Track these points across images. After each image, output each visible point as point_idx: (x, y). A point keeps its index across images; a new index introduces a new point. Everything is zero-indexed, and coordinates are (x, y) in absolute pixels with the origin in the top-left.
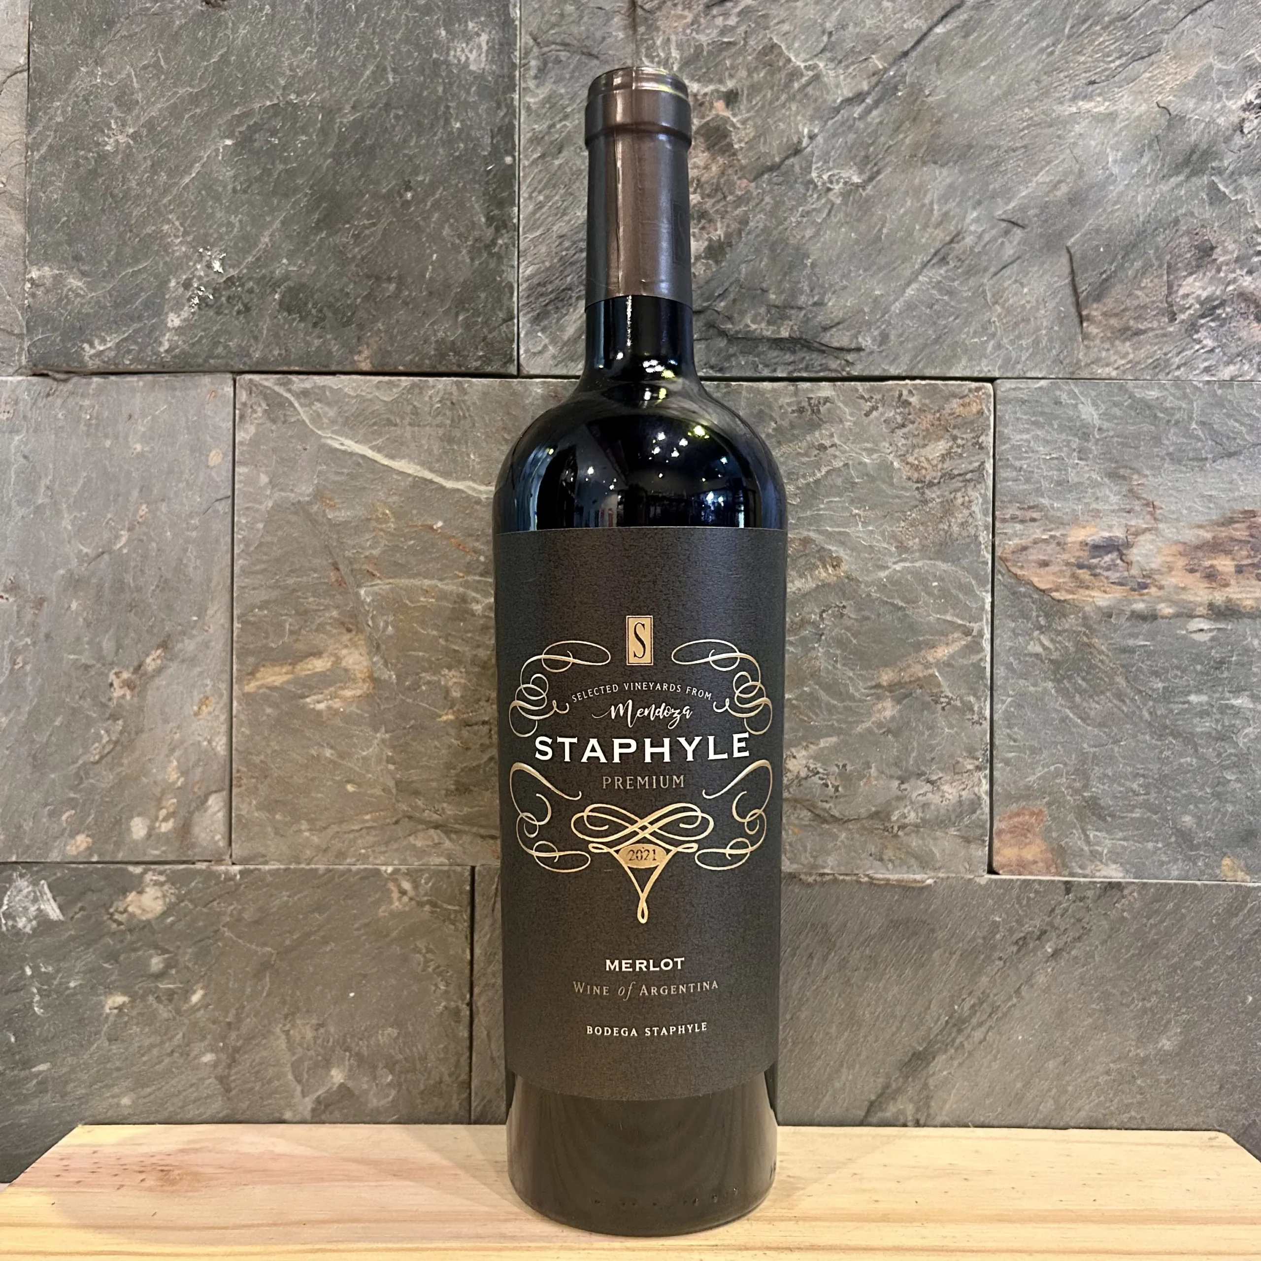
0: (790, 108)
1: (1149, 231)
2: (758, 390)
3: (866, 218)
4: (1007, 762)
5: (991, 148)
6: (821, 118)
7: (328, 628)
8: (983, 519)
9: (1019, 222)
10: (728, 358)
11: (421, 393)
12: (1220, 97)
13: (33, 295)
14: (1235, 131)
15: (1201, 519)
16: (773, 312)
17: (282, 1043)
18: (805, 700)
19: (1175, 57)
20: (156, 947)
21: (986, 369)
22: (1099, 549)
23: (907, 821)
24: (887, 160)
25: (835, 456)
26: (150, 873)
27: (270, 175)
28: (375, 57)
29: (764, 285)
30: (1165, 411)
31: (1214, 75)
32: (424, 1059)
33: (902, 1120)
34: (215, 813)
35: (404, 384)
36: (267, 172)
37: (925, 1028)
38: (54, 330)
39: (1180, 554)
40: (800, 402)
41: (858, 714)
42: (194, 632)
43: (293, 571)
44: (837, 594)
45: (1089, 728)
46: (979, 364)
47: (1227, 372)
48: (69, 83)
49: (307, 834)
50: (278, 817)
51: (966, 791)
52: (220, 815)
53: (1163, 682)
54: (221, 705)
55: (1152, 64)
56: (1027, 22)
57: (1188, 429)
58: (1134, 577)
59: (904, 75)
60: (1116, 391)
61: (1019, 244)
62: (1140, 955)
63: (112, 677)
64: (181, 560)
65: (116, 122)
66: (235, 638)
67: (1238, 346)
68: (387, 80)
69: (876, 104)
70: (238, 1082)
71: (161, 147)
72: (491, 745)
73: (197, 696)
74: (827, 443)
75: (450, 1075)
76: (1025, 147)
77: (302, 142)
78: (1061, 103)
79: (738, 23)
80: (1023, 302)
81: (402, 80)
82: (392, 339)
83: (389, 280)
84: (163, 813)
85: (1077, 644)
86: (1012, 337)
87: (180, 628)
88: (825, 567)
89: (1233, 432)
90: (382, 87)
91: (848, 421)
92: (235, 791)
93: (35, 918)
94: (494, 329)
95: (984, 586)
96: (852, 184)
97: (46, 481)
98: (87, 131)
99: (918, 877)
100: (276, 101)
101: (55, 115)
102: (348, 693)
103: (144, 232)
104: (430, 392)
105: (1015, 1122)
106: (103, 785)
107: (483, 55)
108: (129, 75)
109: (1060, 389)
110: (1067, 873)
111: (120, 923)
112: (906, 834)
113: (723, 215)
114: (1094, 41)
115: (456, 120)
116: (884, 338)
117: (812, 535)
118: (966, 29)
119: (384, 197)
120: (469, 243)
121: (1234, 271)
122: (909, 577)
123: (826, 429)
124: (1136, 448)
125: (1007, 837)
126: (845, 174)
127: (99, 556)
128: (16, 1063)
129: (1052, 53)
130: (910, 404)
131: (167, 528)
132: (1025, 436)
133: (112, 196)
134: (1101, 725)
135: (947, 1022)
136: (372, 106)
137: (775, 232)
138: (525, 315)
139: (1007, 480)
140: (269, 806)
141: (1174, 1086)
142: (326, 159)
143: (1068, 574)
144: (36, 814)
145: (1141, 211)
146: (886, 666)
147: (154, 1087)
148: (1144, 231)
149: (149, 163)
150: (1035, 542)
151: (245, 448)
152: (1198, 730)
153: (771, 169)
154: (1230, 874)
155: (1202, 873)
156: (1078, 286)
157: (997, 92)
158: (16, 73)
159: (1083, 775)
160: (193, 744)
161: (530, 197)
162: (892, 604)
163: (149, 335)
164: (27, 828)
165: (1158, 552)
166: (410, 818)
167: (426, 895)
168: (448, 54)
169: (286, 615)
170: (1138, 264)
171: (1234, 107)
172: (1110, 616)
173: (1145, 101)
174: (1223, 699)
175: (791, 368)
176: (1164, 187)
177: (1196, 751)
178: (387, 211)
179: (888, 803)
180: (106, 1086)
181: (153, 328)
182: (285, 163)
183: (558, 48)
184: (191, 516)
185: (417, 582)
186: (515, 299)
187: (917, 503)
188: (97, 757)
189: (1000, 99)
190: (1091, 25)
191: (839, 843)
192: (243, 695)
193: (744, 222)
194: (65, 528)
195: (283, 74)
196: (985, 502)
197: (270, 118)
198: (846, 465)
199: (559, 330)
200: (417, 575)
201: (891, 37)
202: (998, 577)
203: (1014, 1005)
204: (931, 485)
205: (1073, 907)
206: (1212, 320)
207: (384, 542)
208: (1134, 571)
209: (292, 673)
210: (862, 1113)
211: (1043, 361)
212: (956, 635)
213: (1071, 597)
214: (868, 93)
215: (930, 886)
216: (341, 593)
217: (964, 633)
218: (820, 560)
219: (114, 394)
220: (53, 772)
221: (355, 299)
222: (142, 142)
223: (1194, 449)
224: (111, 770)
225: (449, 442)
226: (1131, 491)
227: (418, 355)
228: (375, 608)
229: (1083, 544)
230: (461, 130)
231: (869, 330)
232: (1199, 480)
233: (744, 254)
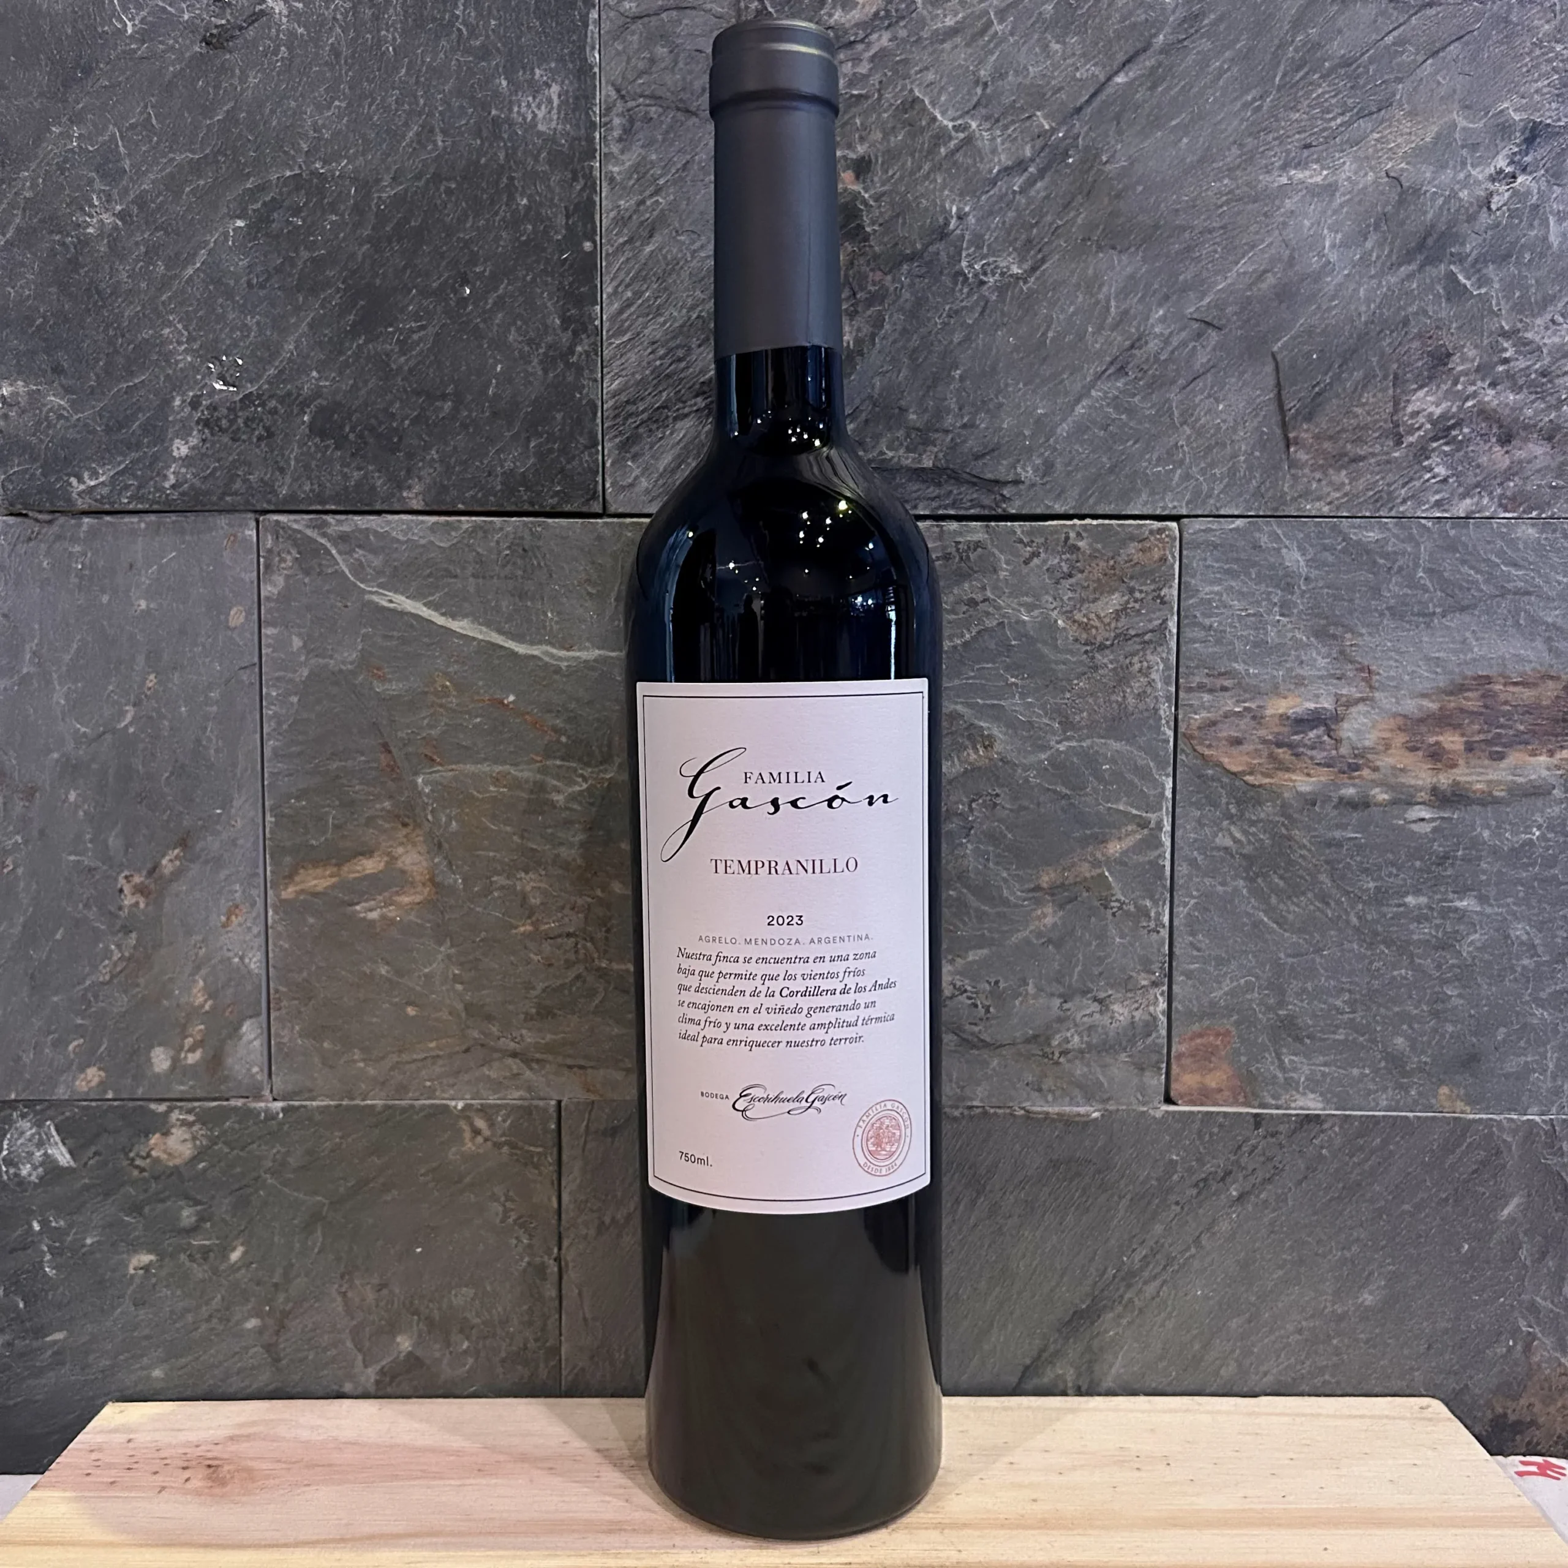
0: (935, 180)
1: (1373, 334)
3: (1027, 319)
4: (1189, 975)
5: (1183, 229)
6: (973, 194)
7: (380, 821)
8: (1162, 688)
9: (1215, 322)
11: (486, 537)
12: (1464, 164)
13: (6, 417)
14: (1481, 207)
15: (1426, 686)
16: (913, 435)
17: (338, 1305)
18: (951, 906)
19: (1409, 113)
20: (187, 1197)
21: (1171, 505)
22: (1303, 723)
23: (1070, 1046)
24: (1055, 244)
25: (988, 614)
26: (177, 1112)
27: (293, 265)
28: (420, 115)
29: (903, 403)
30: (1386, 556)
31: (1457, 136)
32: (505, 1322)
33: (1061, 1387)
34: (251, 1042)
35: (465, 526)
36: (289, 262)
37: (1089, 1282)
38: (34, 460)
39: (1400, 729)
40: (944, 548)
41: (1012, 921)
42: (218, 827)
43: (333, 754)
44: (988, 779)
45: (1287, 935)
46: (1163, 499)
47: (1462, 508)
48: (39, 146)
49: (361, 1065)
50: (326, 1045)
51: (1140, 1011)
52: (257, 1043)
53: (1375, 880)
54: (254, 914)
55: (1381, 123)
56: (1229, 69)
57: (1411, 577)
58: (1343, 757)
59: (1076, 137)
60: (1327, 531)
61: (1214, 349)
62: (1340, 1198)
63: (122, 881)
64: (198, 741)
65: (99, 198)
66: (268, 835)
67: (1476, 475)
68: (435, 143)
69: (1042, 173)
70: (288, 1350)
71: (157, 229)
72: (578, 961)
73: (224, 904)
74: (979, 597)
75: (536, 1340)
76: (1222, 228)
77: (332, 223)
78: (1268, 172)
79: (871, 69)
80: (1218, 421)
81: (454, 142)
82: (449, 470)
83: (444, 397)
84: (189, 1041)
85: (1272, 838)
86: (1202, 465)
87: (200, 823)
88: (974, 747)
89: (1468, 582)
90: (430, 152)
91: (1002, 569)
92: (274, 1015)
93: (42, 1164)
94: (574, 458)
95: (1164, 769)
96: (1011, 276)
97: (31, 646)
98: (64, 209)
99: (1082, 1110)
100: (297, 171)
101: (23, 189)
102: (405, 899)
103: (140, 337)
105: (1192, 1387)
106: (116, 1010)
107: (555, 111)
108: (113, 135)
109: (1260, 530)
110: (1256, 1103)
111: (142, 1170)
112: (1069, 1061)
113: (852, 315)
114: (1312, 91)
115: (522, 196)
116: (1048, 467)
117: (959, 708)
118: (1154, 78)
119: (435, 294)
120: (541, 351)
121: (1473, 384)
122: (1075, 759)
123: (977, 580)
124: (1351, 601)
125: (1187, 1062)
126: (1002, 263)
127: (100, 736)
128: (26, 1331)
129: (1260, 108)
130: (1078, 549)
131: (181, 702)
132: (1216, 588)
133: (99, 292)
134: (1300, 931)
135: (1114, 1276)
136: (417, 177)
137: (915, 337)
138: (610, 440)
139: (1195, 641)
140: (315, 1033)
141: (1375, 1347)
142: (361, 245)
143: (1265, 753)
144: (37, 1043)
145: (1363, 308)
146: (1047, 865)
147: (190, 1358)
148: (1367, 334)
149: (143, 249)
150: (1226, 716)
151: (273, 605)
152: (1415, 937)
153: (911, 258)
154: (1447, 1104)
155: (1416, 1102)
156: (1285, 401)
157: (1191, 159)
159: (1279, 989)
160: (221, 962)
161: (615, 292)
162: (1055, 791)
163: (151, 467)
164: (27, 1061)
165: (1373, 727)
166: (482, 1045)
167: (502, 1136)
168: (510, 110)
169: (329, 806)
170: (1358, 375)
171: (1480, 177)
172: (1314, 804)
173: (1371, 168)
174: (1445, 900)
175: (934, 504)
176: (1393, 280)
177: (1412, 961)
178: (439, 308)
179: (1048, 1025)
180: (132, 1357)
181: (155, 458)
182: (312, 250)
183: (648, 102)
184: (210, 687)
185: (485, 768)
186: (599, 421)
187: (1086, 669)
188: (107, 977)
189: (1194, 166)
190: (1307, 73)
191: (990, 1072)
192: (280, 902)
193: (878, 323)
194: (58, 703)
195: (305, 136)
196: (1167, 667)
197: (289, 193)
198: (1001, 624)
199: (652, 457)
200: (485, 759)
201: (1062, 88)
202: (1181, 757)
203: (1193, 1256)
204: (1102, 647)
205: (1263, 1143)
206: (1446, 444)
207: (445, 720)
208: (1344, 750)
209: (339, 875)
210: (1014, 1380)
211: (1240, 495)
212: (1130, 828)
213: (1267, 781)
214: (1032, 160)
215: (1096, 1119)
216: (393, 780)
217: (1139, 825)
218: (969, 737)
219: (110, 538)
220: (56, 994)
221: (403, 421)
222: (133, 222)
223: (1420, 602)
224: (125, 992)
225: (520, 597)
226: (1342, 652)
227: (481, 489)
228: (435, 800)
229: (1284, 717)
230: (528, 208)
231: (1029, 459)
232: (1426, 639)
233: (879, 363)
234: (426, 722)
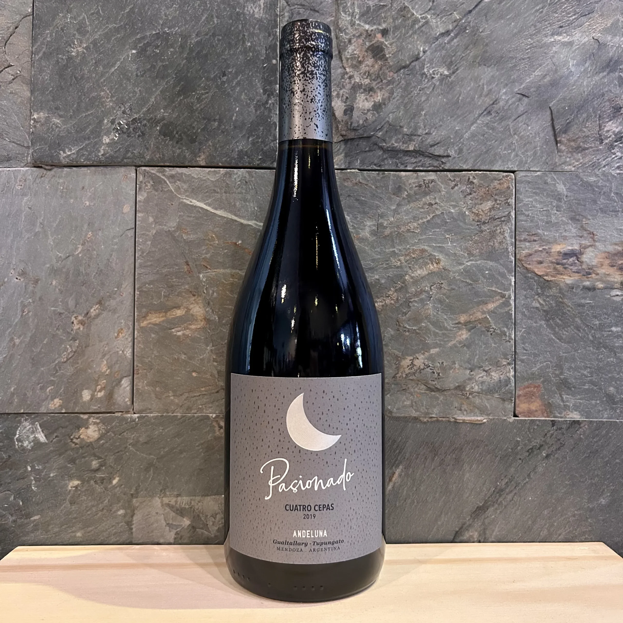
0: (414, 38)
1: (590, 99)
2: (398, 176)
3: (451, 92)
4: (522, 361)
5: (512, 58)
6: (429, 42)
7: (184, 294)
8: (510, 240)
9: (526, 95)
10: (383, 160)
11: (230, 177)
13: (35, 127)
15: (617, 240)
16: (406, 137)
17: (159, 504)
18: (423, 330)
19: (601, 15)
20: (95, 455)
21: (510, 167)
22: (567, 255)
23: (474, 390)
24: (462, 63)
25: (437, 209)
26: (92, 418)
27: (155, 68)
28: (208, 10)
29: (401, 124)
30: (598, 187)
31: (620, 24)
33: (472, 540)
34: (125, 388)
35: (222, 172)
36: (153, 67)
37: (483, 494)
38: (46, 144)
39: (607, 258)
40: (419, 182)
41: (449, 337)
42: (115, 296)
43: (165, 266)
44: (438, 277)
45: (563, 344)
46: (507, 164)
48: (54, 21)
49: (172, 398)
50: (157, 389)
51: (503, 375)
52: (128, 388)
53: (598, 320)
54: (129, 333)
55: (590, 18)
57: (609, 196)
58: (584, 269)
59: (469, 22)
60: (574, 177)
61: (526, 105)
62: (589, 456)
63: (73, 319)
64: (108, 260)
65: (77, 41)
66: (136, 300)
68: (214, 22)
69: (456, 36)
70: (136, 524)
71: (100, 54)
73: (117, 328)
74: (433, 202)
76: (528, 58)
77: (171, 52)
78: (546, 37)
80: (528, 134)
81: (221, 21)
82: (216, 149)
83: (215, 120)
84: (99, 387)
85: (556, 302)
86: (523, 151)
87: (108, 294)
88: (432, 264)
90: (211, 25)
91: (443, 191)
92: (135, 376)
93: (33, 441)
94: (267, 145)
95: (511, 273)
96: (444, 75)
97: (40, 220)
98: (63, 45)
99: (479, 418)
100: (158, 32)
101: (47, 37)
102: (193, 327)
103: (91, 96)
104: (235, 177)
105: (529, 540)
106: (68, 374)
107: (262, 10)
108: (84, 18)
109: (547, 176)
110: (552, 416)
111: (76, 444)
112: (474, 397)
113: (381, 89)
114: (562, 7)
115: (248, 42)
116: (460, 151)
117: (426, 248)
119: (212, 80)
120: (255, 102)
122: (474, 269)
123: (432, 195)
124: (585, 206)
125: (522, 398)
126: (441, 70)
127: (67, 258)
128: (23, 515)
129: (542, 12)
130: (474, 183)
131: (102, 244)
132: (530, 200)
134: (569, 342)
135: (494, 491)
136: (207, 34)
137: (406, 99)
139: (522, 221)
140: (153, 384)
141: (607, 522)
142: (182, 61)
143: (552, 267)
144: (34, 388)
145: (586, 89)
146: (463, 313)
147: (93, 527)
148: (588, 99)
149: (94, 61)
150: (536, 251)
151: (142, 204)
152: (617, 345)
153: (404, 67)
155: (619, 416)
156: (555, 126)
157: (515, 31)
158: (27, 16)
159: (559, 367)
160: (114, 353)
162: (466, 282)
163: (94, 146)
164: (28, 395)
165: (596, 257)
168: (244, 9)
169: (162, 287)
170: (585, 115)
172: (573, 288)
173: (587, 36)
175: (414, 165)
176: (597, 78)
177: (616, 355)
178: (213, 85)
179: (465, 381)
180: (68, 527)
181: (96, 143)
182: (162, 62)
183: (299, 7)
184: (114, 237)
185: (228, 271)
186: (277, 130)
187: (478, 232)
188: (65, 360)
189: (516, 33)
191: (439, 402)
192: (140, 327)
193: (392, 92)
194: (50, 243)
195: (161, 18)
196: (511, 232)
197: (155, 40)
198: (442, 213)
200: (229, 267)
201: (463, 3)
202: (518, 269)
203: (527, 482)
204: (484, 223)
205: (556, 433)
206: (621, 143)
207: (212, 251)
208: (584, 267)
209: (165, 316)
210: (452, 536)
211: (538, 163)
212: (497, 298)
213: (553, 279)
214: (452, 31)
215: (485, 423)
216: (190, 277)
217: (501, 296)
218: (430, 260)
219: (75, 177)
220: (43, 367)
221: (198, 129)
222: (90, 51)
223: (613, 206)
224: (72, 366)
225: (244, 202)
226: (582, 227)
227: (229, 158)
228: (207, 284)
229: (559, 252)
230: (250, 47)
231: (453, 147)
232: (615, 221)
233: (391, 108)
234: (204, 251)
